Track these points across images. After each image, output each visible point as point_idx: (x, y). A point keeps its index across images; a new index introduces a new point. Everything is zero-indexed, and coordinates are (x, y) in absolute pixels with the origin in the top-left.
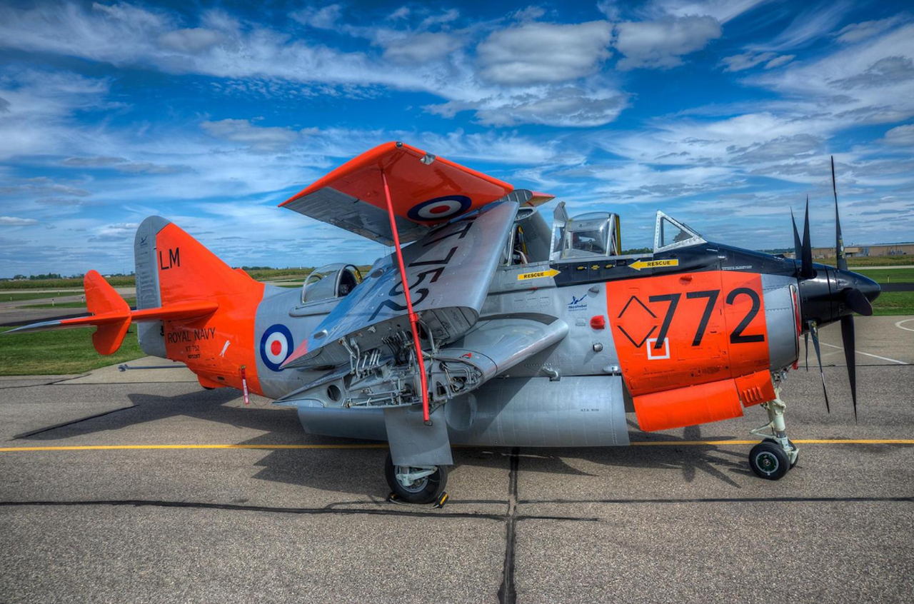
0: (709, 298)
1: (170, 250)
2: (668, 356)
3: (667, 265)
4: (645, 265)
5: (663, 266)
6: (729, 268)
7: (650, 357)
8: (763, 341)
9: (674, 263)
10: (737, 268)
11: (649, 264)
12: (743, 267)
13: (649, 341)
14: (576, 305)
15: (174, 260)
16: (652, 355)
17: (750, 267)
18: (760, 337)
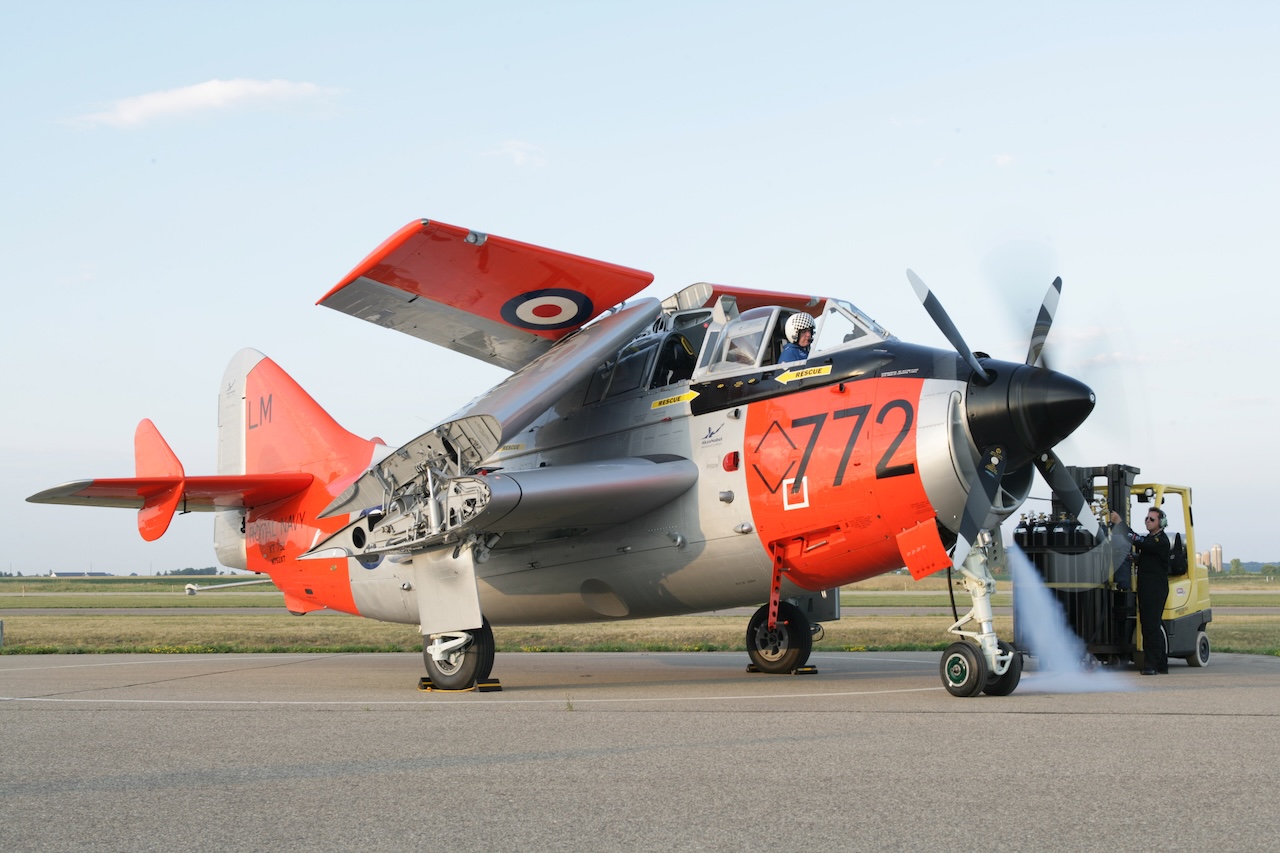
0: (858, 416)
1: (262, 399)
2: (806, 504)
3: (817, 375)
4: (792, 376)
5: (813, 375)
6: (890, 374)
7: (787, 507)
8: (913, 472)
9: (826, 370)
10: (900, 373)
11: (797, 375)
12: (905, 372)
13: (786, 482)
14: (710, 439)
15: (266, 414)
16: (790, 503)
17: (915, 371)
18: (910, 469)
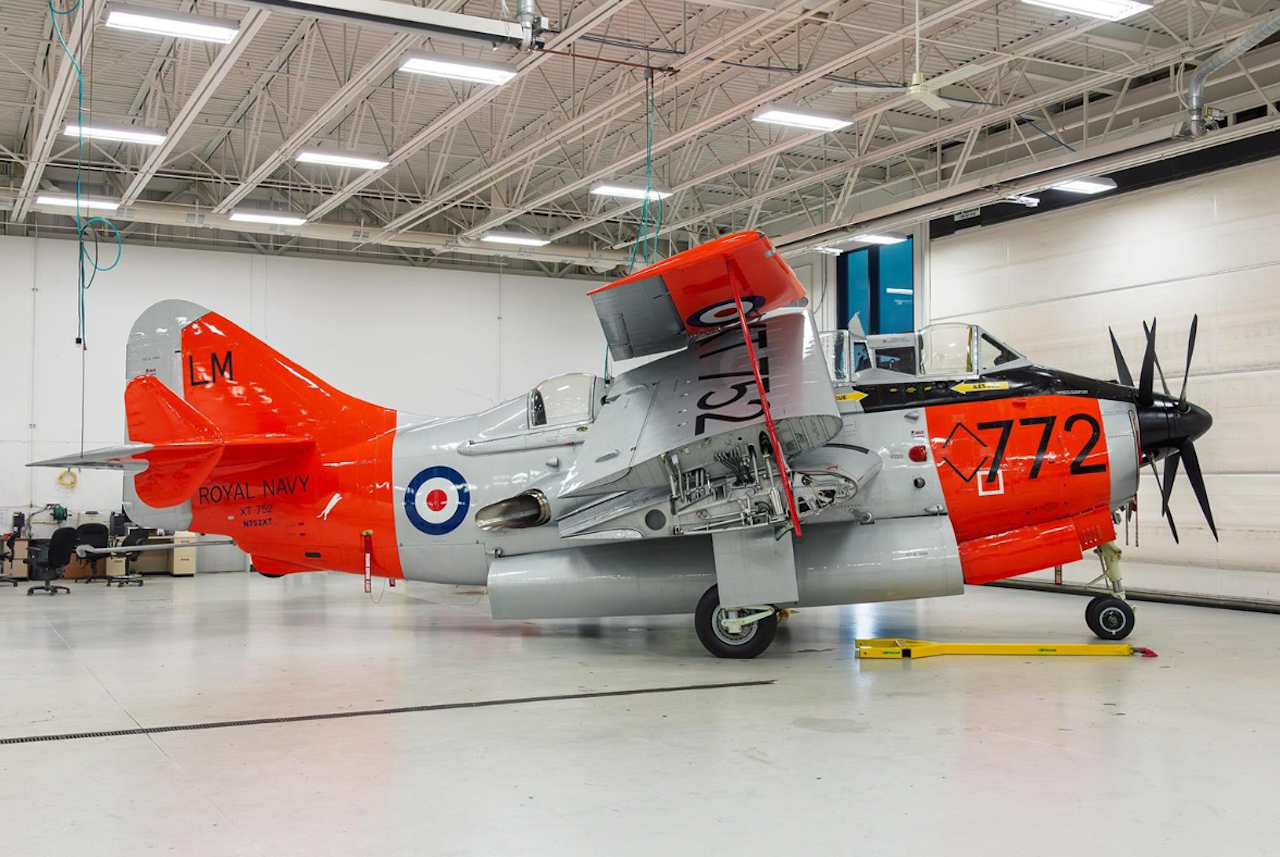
0: (1045, 425)
1: (214, 355)
2: (1001, 491)
3: (996, 388)
4: (970, 388)
5: (991, 389)
6: (1064, 392)
7: (981, 493)
8: (1105, 472)
10: (1072, 392)
11: (975, 387)
12: (1078, 392)
13: (980, 474)
15: (223, 371)
16: (984, 490)
17: (1085, 392)
18: (1102, 467)
